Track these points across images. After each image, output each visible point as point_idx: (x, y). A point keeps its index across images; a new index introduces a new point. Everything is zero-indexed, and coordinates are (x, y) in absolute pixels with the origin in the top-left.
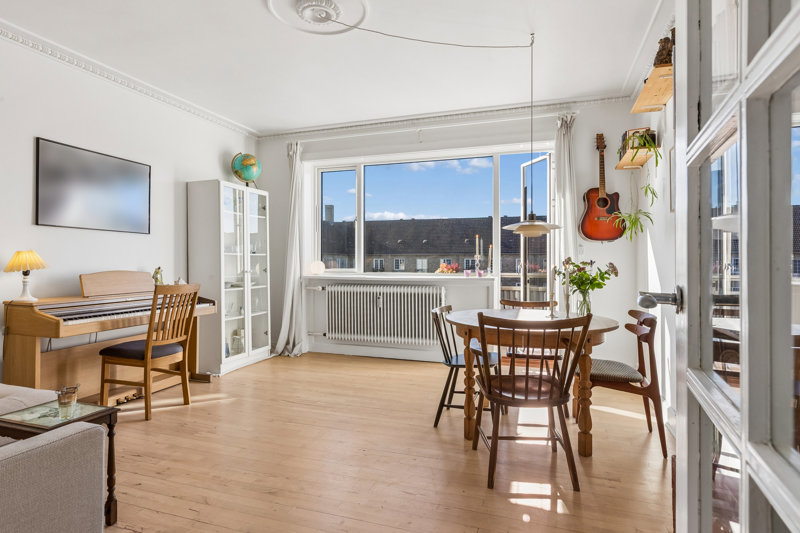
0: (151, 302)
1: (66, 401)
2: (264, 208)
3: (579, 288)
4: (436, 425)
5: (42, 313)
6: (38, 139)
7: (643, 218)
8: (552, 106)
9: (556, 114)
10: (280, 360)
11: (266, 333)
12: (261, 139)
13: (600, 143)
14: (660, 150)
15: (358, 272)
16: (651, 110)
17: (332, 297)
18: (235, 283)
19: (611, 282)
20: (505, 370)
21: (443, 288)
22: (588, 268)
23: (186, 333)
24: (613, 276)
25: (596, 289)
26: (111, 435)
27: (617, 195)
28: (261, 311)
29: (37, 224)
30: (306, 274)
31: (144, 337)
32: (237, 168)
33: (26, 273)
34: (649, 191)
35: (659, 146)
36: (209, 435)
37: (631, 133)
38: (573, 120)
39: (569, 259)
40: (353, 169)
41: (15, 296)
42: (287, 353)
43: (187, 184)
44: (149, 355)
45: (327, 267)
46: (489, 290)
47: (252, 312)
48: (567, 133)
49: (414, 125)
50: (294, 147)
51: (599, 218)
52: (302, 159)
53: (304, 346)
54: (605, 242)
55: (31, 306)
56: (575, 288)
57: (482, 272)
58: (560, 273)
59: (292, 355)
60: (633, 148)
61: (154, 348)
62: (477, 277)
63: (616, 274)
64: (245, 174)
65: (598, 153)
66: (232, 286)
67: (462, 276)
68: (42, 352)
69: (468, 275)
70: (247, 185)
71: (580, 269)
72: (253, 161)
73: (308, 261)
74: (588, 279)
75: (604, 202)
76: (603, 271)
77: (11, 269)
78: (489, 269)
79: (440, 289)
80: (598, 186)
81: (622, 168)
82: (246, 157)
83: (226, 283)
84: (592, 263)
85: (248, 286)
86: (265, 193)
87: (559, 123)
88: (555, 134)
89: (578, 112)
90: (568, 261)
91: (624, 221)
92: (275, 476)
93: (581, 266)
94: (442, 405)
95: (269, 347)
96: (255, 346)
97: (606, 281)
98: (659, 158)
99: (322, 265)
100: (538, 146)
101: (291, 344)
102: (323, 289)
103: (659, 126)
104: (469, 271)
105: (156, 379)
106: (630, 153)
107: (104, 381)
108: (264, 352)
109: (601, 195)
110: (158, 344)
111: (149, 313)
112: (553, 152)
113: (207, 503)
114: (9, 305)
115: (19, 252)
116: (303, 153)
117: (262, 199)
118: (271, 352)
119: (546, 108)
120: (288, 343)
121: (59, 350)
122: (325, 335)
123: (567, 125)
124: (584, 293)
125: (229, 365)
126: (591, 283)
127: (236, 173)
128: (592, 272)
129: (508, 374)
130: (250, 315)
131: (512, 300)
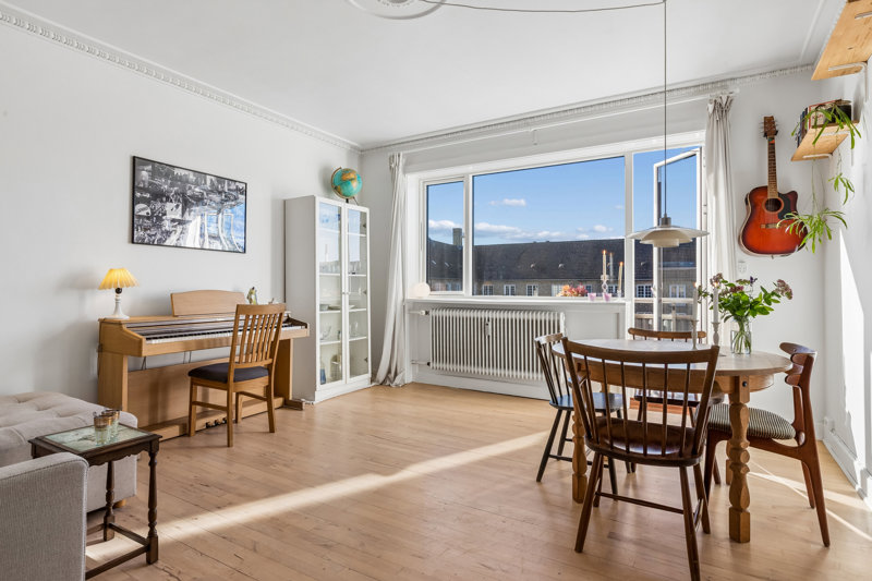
0: (232, 324)
1: (102, 424)
2: (365, 226)
3: (734, 314)
4: (539, 479)
5: (129, 331)
6: (134, 158)
7: (832, 221)
8: (701, 87)
9: (708, 96)
10: (381, 389)
11: (366, 360)
12: (363, 153)
13: (770, 129)
14: (859, 126)
15: (466, 294)
16: (844, 73)
17: (437, 322)
18: (332, 305)
19: (781, 306)
20: (633, 415)
21: (562, 315)
22: (747, 288)
23: (272, 357)
24: (784, 298)
25: (758, 316)
26: (152, 464)
27: (794, 195)
28: (362, 335)
29: (133, 242)
30: (408, 297)
31: (227, 360)
32: (337, 184)
33: (118, 291)
34: (841, 184)
35: (857, 120)
36: (285, 469)
37: (813, 108)
38: (730, 101)
39: (720, 276)
40: (460, 180)
41: (108, 314)
42: (388, 383)
43: (285, 201)
44: (232, 378)
45: (432, 290)
46: (619, 318)
47: (351, 337)
48: (721, 118)
49: (528, 125)
50: (396, 158)
51: (767, 225)
52: (405, 172)
53: (407, 375)
54: (778, 258)
55: (119, 324)
56: (728, 313)
57: (610, 295)
58: (706, 294)
59: (393, 385)
60: (815, 126)
61: (237, 371)
62: (604, 301)
63: (790, 296)
64: (345, 190)
65: (766, 142)
66: (330, 308)
67: (587, 300)
68: (129, 371)
69: (592, 298)
70: (347, 201)
71: (734, 289)
72: (352, 176)
73: (412, 283)
74: (746, 302)
75: (776, 204)
76: (769, 292)
77: (104, 287)
78: (619, 292)
79: (559, 315)
80: (767, 184)
81: (801, 159)
82: (346, 172)
83: (321, 305)
84: (752, 281)
85: (346, 309)
86: (366, 210)
87: (711, 107)
88: (706, 121)
89: (737, 91)
90: (718, 278)
91: (802, 224)
92: (337, 526)
93: (737, 285)
94: (547, 455)
95: (369, 375)
96: (353, 373)
97: (773, 305)
98: (856, 137)
99: (427, 287)
100: (675, 140)
101: (392, 373)
102: (427, 313)
103: (858, 94)
104: (595, 294)
105: (246, 404)
106: (811, 133)
107: (193, 403)
108: (363, 380)
109: (771, 195)
110: (241, 366)
111: (231, 334)
112: (703, 145)
113: (255, 550)
114: (103, 322)
115: (111, 270)
116: (406, 165)
117: (363, 215)
118: (372, 380)
119: (692, 90)
120: (389, 372)
121: (152, 369)
122: (429, 364)
123: (722, 109)
124: (741, 320)
125: (324, 392)
126: (751, 307)
127: (336, 188)
128: (753, 292)
129: (636, 419)
130: (348, 340)
131: (644, 329)
